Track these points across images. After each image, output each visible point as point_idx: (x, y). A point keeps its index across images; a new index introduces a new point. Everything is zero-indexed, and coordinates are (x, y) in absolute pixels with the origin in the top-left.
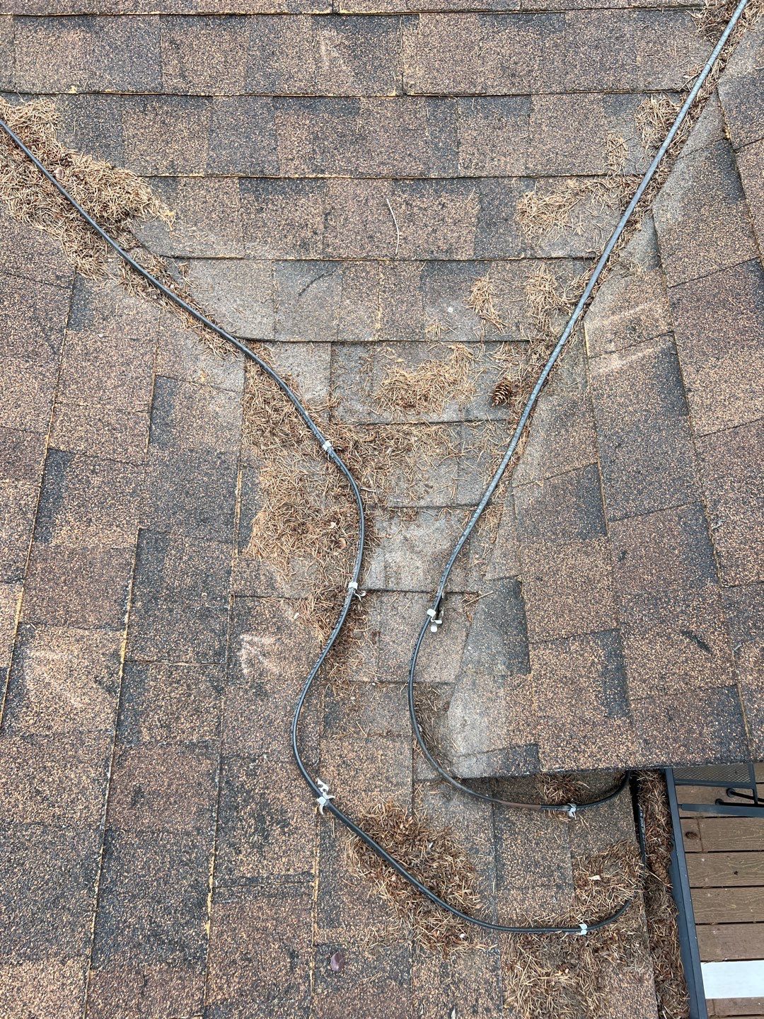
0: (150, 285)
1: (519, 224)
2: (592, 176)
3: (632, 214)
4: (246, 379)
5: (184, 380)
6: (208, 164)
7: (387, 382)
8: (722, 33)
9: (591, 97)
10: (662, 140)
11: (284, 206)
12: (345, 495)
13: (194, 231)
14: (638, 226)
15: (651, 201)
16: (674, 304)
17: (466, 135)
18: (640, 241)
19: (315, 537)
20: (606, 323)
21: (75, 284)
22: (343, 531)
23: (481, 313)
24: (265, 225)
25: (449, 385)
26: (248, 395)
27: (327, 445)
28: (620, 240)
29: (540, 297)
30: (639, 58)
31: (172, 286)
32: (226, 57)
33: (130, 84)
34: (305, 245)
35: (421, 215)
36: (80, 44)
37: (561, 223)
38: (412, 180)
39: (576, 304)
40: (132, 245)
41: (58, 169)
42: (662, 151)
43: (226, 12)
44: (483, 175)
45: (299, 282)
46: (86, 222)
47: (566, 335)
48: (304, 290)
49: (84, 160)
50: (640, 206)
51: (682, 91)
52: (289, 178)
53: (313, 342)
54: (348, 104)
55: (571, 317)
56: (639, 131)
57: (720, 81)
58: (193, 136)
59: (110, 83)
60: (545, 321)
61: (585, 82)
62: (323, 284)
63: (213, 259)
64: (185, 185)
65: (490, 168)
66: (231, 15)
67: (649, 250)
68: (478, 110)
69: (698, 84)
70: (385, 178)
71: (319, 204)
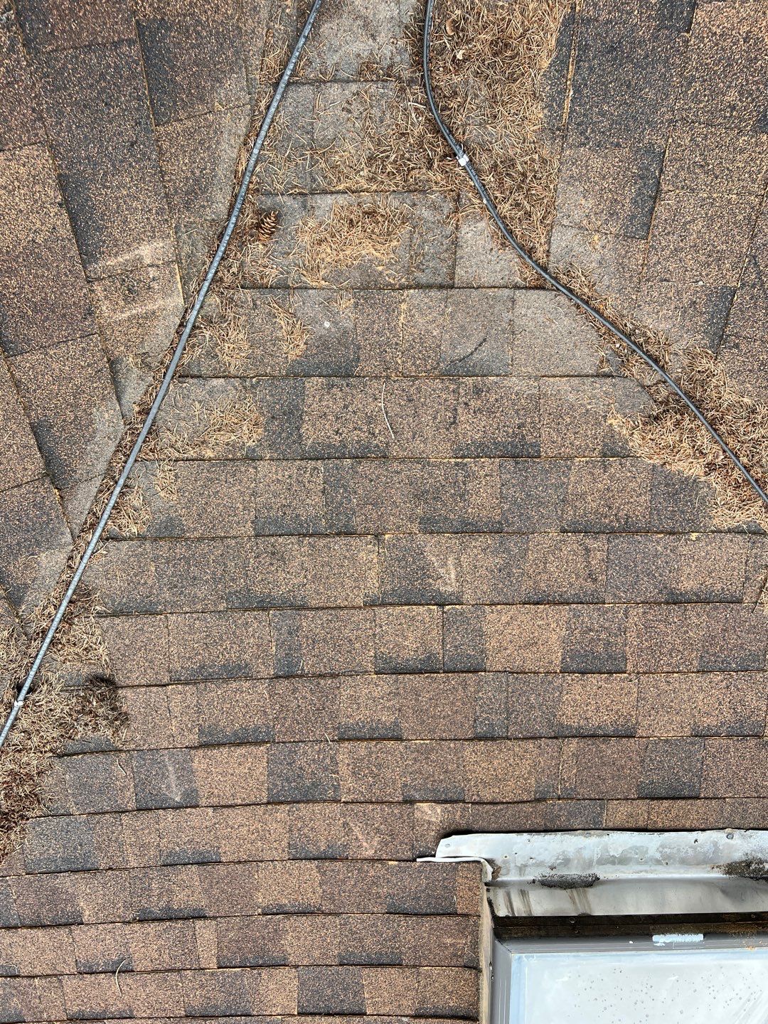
0: (642, 345)
1: (260, 413)
2: (189, 460)
3: (144, 422)
4: (549, 242)
5: (617, 236)
6: (570, 469)
7: (395, 243)
8: (74, 593)
9: (197, 534)
10: (122, 494)
11: (497, 431)
12: (445, 96)
13: (589, 404)
14: (137, 409)
15: (126, 434)
16: (90, 314)
17: (317, 499)
18: (134, 392)
19: (482, 36)
21: (719, 340)
22: (448, 45)
23: (295, 319)
24: (517, 412)
25: (326, 239)
26: (548, 222)
27: (463, 160)
28: (154, 394)
29: (234, 336)
30: (153, 569)
31: (618, 345)
32: (545, 567)
33: (639, 542)
34: (478, 392)
35: (359, 422)
36: (682, 578)
37: (217, 413)
38: (369, 457)
39: (194, 327)
40: (654, 388)
41: (720, 459)
42: (121, 482)
43: (543, 606)
44: (298, 462)
45: (484, 353)
46: (699, 408)
47: (203, 292)
48: (480, 345)
49: (692, 471)
50: (137, 429)
51: (107, 539)
52: (490, 458)
53: (474, 288)
54: (430, 526)
55: (198, 314)
56: (146, 502)
57: (71, 547)
58: (582, 496)
59: (658, 542)
60: (226, 309)
61: (204, 548)
62: (460, 351)
63: (572, 376)
64: (595, 449)
65: (293, 468)
66: (538, 603)
67: (123, 380)
68: (306, 522)
69: (92, 545)
70: (395, 458)
71: (461, 433)
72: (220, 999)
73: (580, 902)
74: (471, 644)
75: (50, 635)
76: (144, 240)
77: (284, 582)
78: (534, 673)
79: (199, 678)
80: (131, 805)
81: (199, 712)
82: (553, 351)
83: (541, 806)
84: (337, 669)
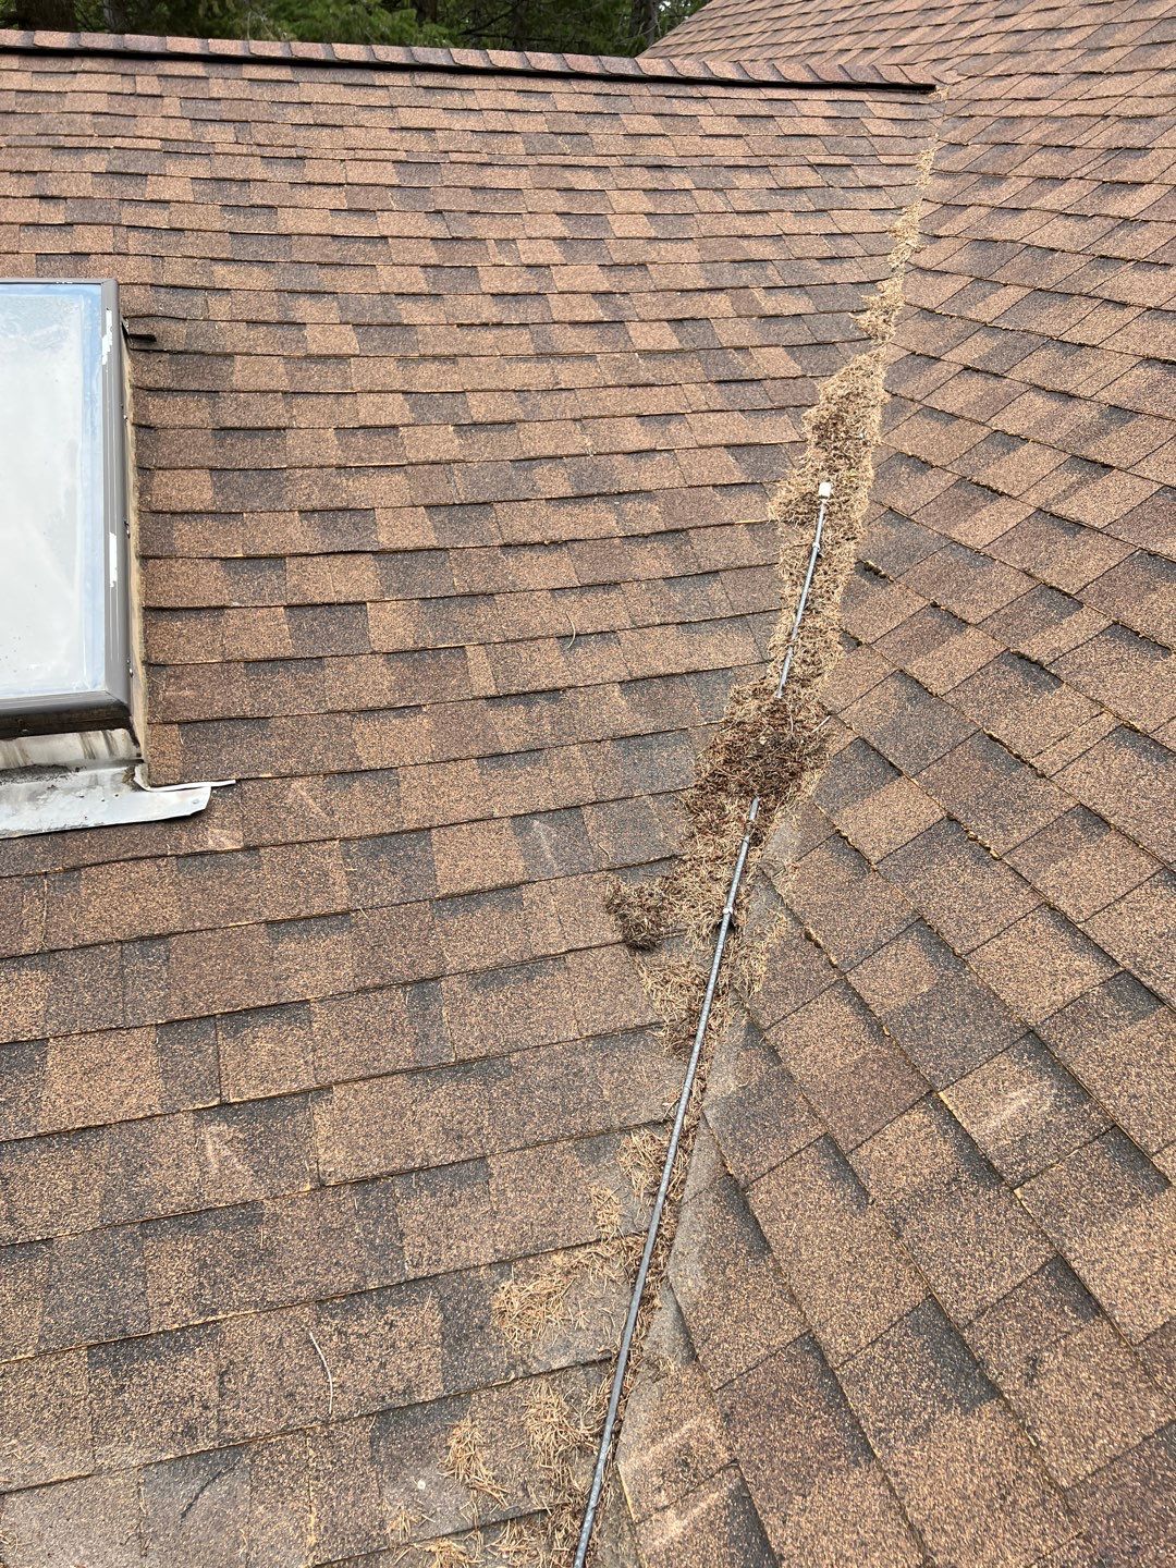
1: (499, 1331)
2: (582, 1245)
3: (646, 1286)
6: (41, 1337)
8: (692, 1048)
9: (559, 1146)
10: (657, 1184)
11: (156, 1375)
13: (14, 1446)
14: (656, 1302)
16: (727, 1415)
17: (409, 1223)
18: (663, 1322)
20: (646, 1459)
23: (468, 1481)
24: (127, 1411)
29: (548, 1435)
30: (606, 1092)
32: (75, 1183)
34: (190, 1431)
35: (361, 1346)
37: (555, 1317)
38: (344, 1297)
39: (600, 1435)
42: (661, 1199)
43: (77, 1126)
44: (440, 1271)
45: (183, 1492)
47: (596, 1488)
48: (191, 1505)
50: (653, 1274)
51: (665, 1121)
52: (164, 1332)
54: (248, 1213)
55: (598, 1456)
56: (627, 1178)
57: (704, 1104)
58: (21, 1299)
60: (563, 1472)
61: (548, 1131)
62: (220, 1488)
63: (43, 1486)
65: (448, 1259)
66: (84, 1129)
67: (678, 1336)
68: (422, 1187)
69: (681, 1112)
70: (305, 1303)
71: (211, 1361)
72: (457, 614)
73: (14, 753)
74: (179, 1059)
75: (710, 993)
76: (679, 1542)
77: (442, 1102)
78: (86, 1033)
79: (531, 965)
80: (587, 811)
81: (525, 925)
82: (75, 1520)
83: (71, 862)
84: (361, 1001)
